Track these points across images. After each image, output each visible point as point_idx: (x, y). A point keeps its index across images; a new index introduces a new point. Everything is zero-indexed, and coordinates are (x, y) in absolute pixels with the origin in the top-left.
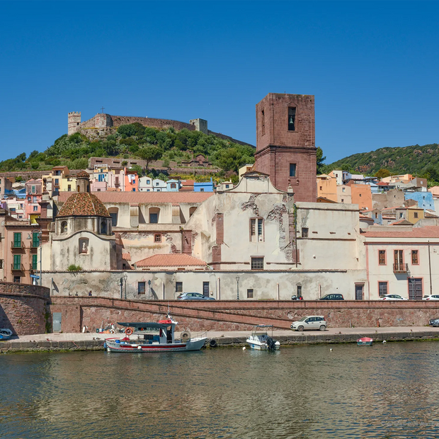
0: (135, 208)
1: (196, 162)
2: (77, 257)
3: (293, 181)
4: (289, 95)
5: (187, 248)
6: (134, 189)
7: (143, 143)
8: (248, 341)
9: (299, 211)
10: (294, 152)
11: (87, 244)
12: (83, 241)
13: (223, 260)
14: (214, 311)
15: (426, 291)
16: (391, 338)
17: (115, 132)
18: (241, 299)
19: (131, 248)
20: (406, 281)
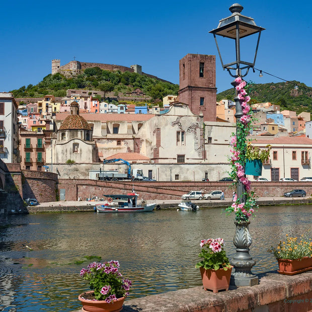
0: (104, 124)
1: (136, 93)
2: (72, 155)
3: (202, 108)
4: (200, 55)
5: (137, 149)
6: (96, 110)
7: (101, 80)
8: (179, 205)
9: (206, 127)
10: (203, 90)
11: (78, 147)
12: (76, 145)
13: (160, 157)
14: (157, 188)
15: (281, 176)
16: (262, 204)
17: (83, 73)
18: (172, 181)
19: (102, 149)
20: (270, 170)
